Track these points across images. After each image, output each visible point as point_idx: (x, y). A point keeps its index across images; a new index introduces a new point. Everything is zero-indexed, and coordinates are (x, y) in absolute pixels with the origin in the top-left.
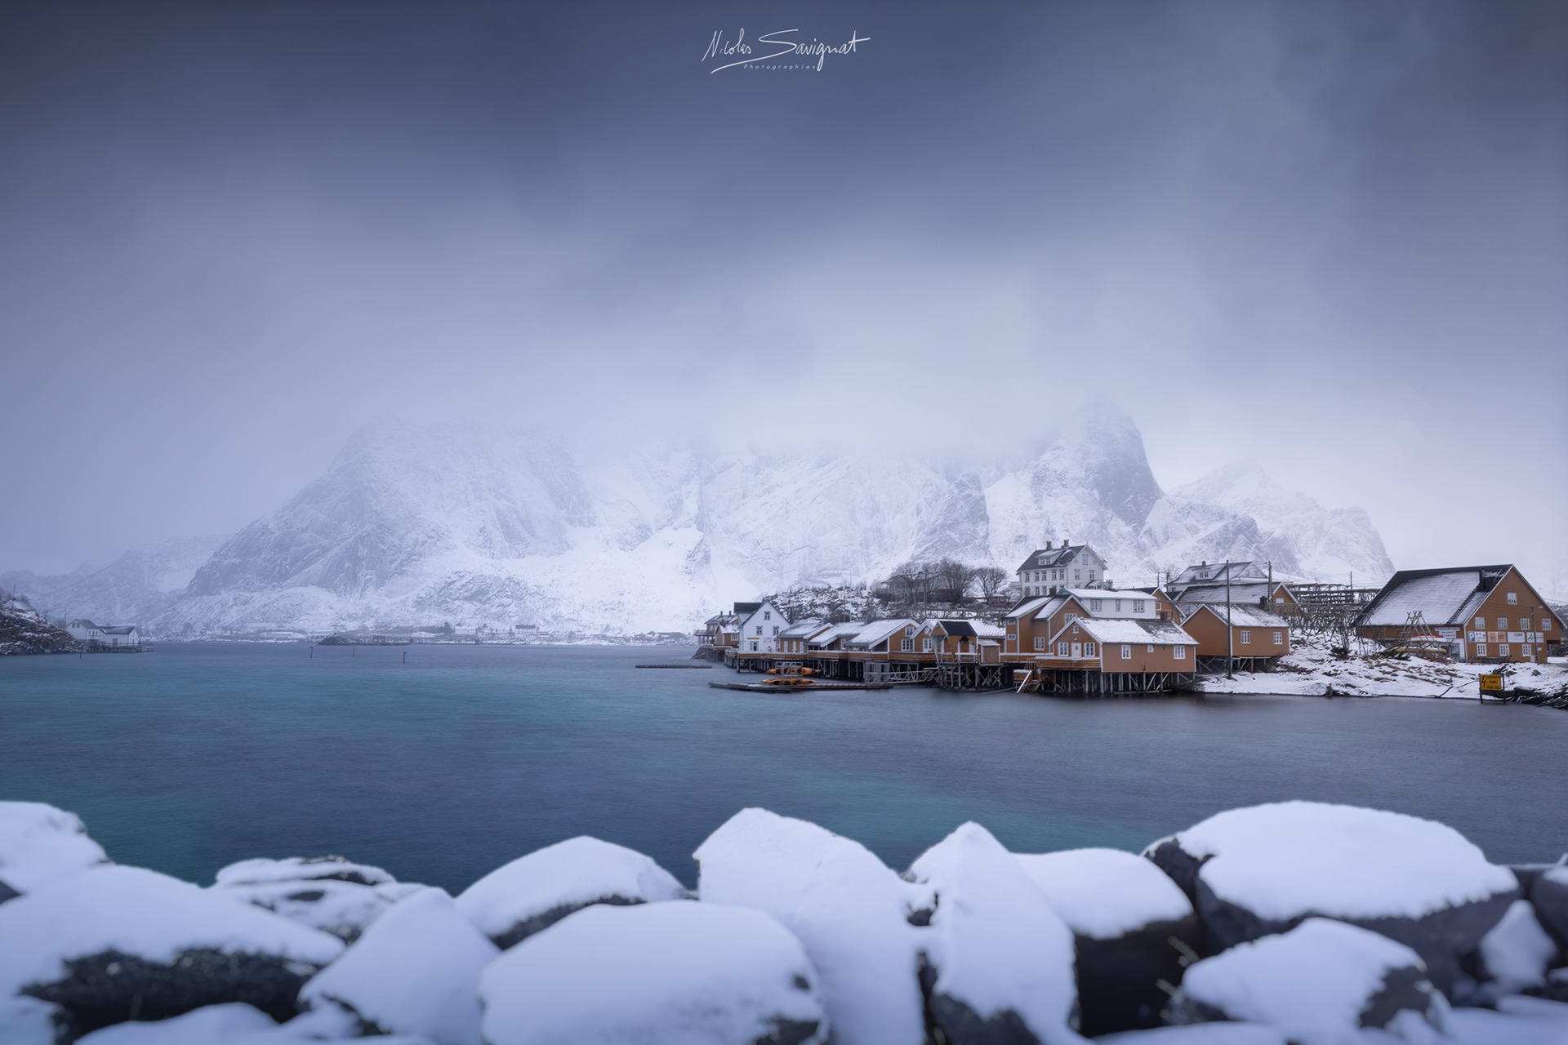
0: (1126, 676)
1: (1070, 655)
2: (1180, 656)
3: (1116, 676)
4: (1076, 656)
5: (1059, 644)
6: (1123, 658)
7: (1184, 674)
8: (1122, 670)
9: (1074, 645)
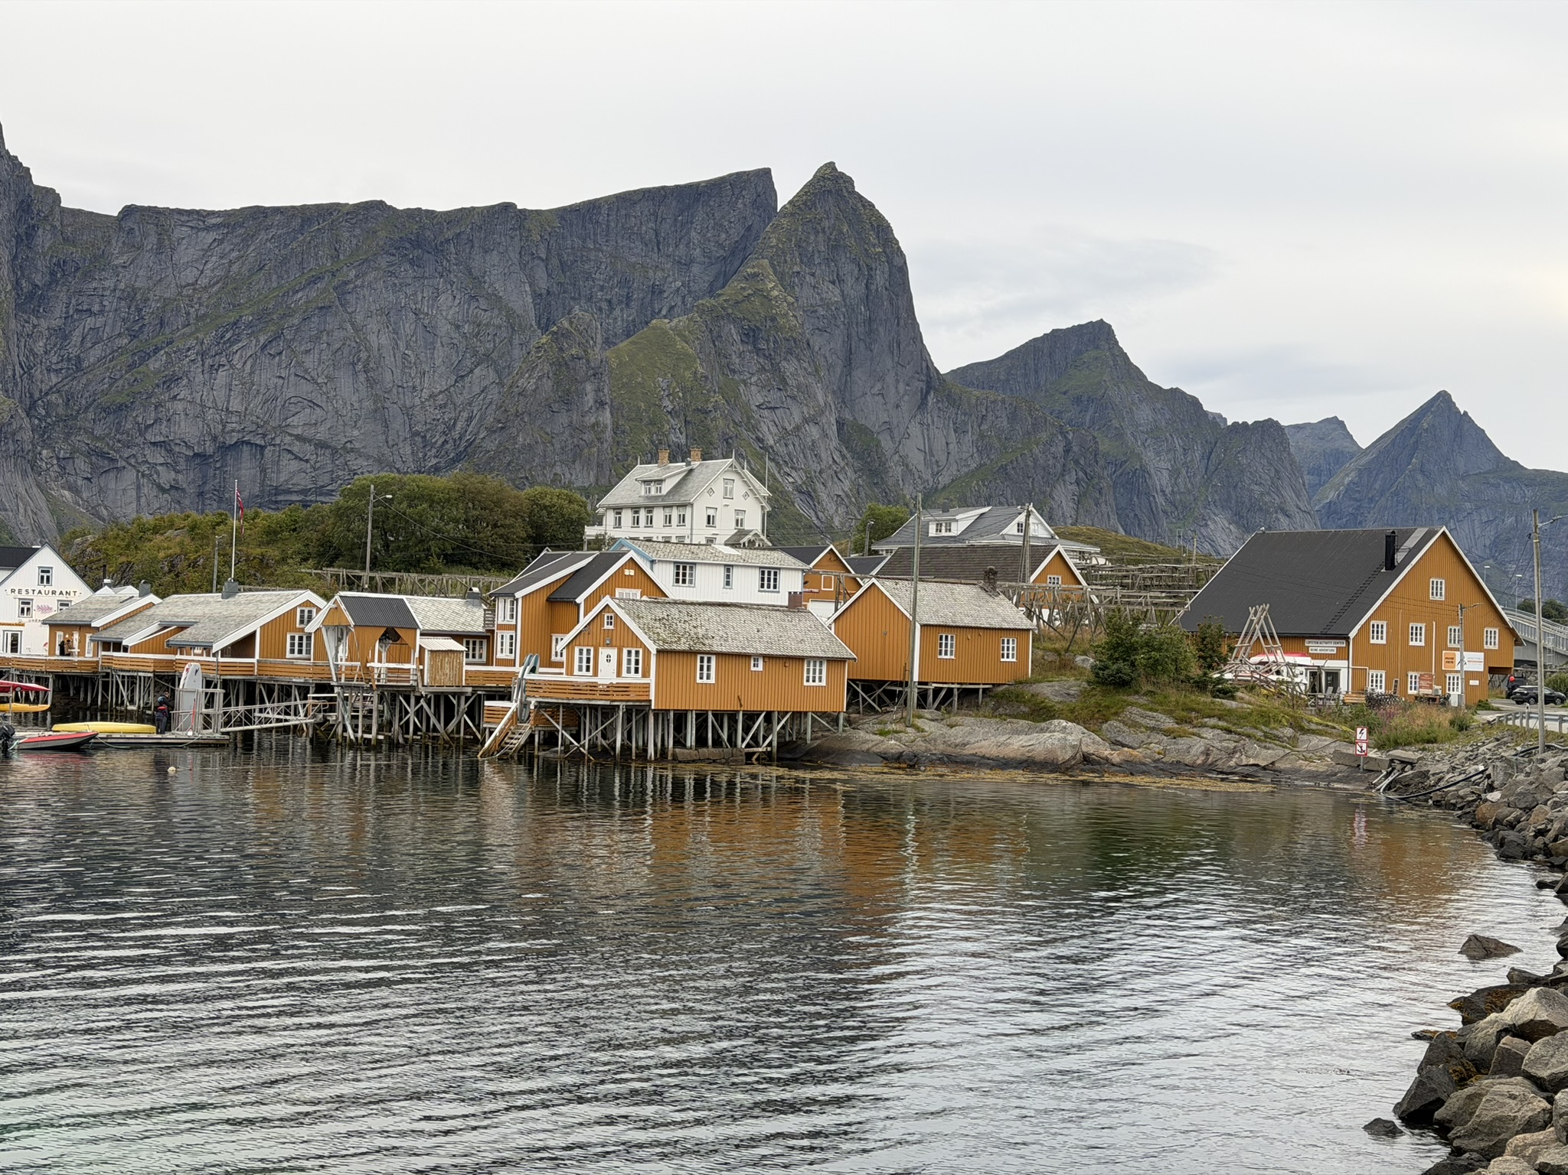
0: (701, 716)
1: (596, 674)
2: (817, 679)
3: (681, 717)
4: (607, 675)
5: (577, 649)
6: (698, 681)
7: (823, 715)
8: (692, 703)
9: (604, 652)
